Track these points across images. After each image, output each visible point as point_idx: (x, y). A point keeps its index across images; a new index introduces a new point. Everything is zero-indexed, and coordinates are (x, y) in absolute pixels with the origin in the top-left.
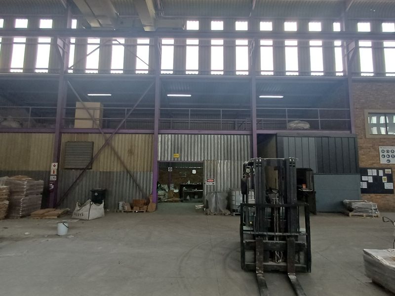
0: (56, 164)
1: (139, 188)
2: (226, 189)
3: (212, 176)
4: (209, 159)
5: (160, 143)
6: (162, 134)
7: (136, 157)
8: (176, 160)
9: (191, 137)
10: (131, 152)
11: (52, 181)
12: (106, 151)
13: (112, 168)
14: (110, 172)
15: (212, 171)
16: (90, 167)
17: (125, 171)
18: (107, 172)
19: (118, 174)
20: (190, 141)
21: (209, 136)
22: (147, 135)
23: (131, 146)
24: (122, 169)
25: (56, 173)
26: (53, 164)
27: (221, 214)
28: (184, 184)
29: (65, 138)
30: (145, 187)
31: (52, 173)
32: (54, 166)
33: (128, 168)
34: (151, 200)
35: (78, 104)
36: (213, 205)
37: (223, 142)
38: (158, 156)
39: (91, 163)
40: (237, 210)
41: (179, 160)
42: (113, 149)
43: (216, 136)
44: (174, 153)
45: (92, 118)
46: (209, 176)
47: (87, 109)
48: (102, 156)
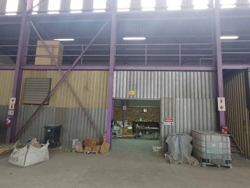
0: (15, 99)
1: (94, 126)
2: (186, 131)
3: (170, 116)
4: (167, 97)
5: (115, 80)
6: (117, 70)
7: (91, 93)
8: (131, 97)
9: (147, 74)
10: (86, 88)
11: (9, 116)
12: (63, 87)
13: (67, 105)
14: (66, 108)
15: (170, 109)
16: (46, 103)
17: (80, 107)
18: (63, 108)
19: (74, 110)
20: (146, 77)
21: (167, 72)
22: (103, 72)
23: (87, 83)
24: (78, 106)
25: (13, 108)
26: (12, 99)
27: (188, 163)
28: (137, 121)
29: (26, 74)
30: (99, 125)
31: (10, 108)
32: (13, 101)
33: (84, 105)
34: (105, 140)
35: (39, 43)
36: (176, 151)
37: (181, 79)
38: (112, 93)
39: (48, 99)
40: (208, 160)
41: (135, 97)
42: (69, 86)
43: (174, 73)
44: (130, 90)
45: (51, 56)
46: (167, 115)
47: (46, 47)
48: (58, 93)
